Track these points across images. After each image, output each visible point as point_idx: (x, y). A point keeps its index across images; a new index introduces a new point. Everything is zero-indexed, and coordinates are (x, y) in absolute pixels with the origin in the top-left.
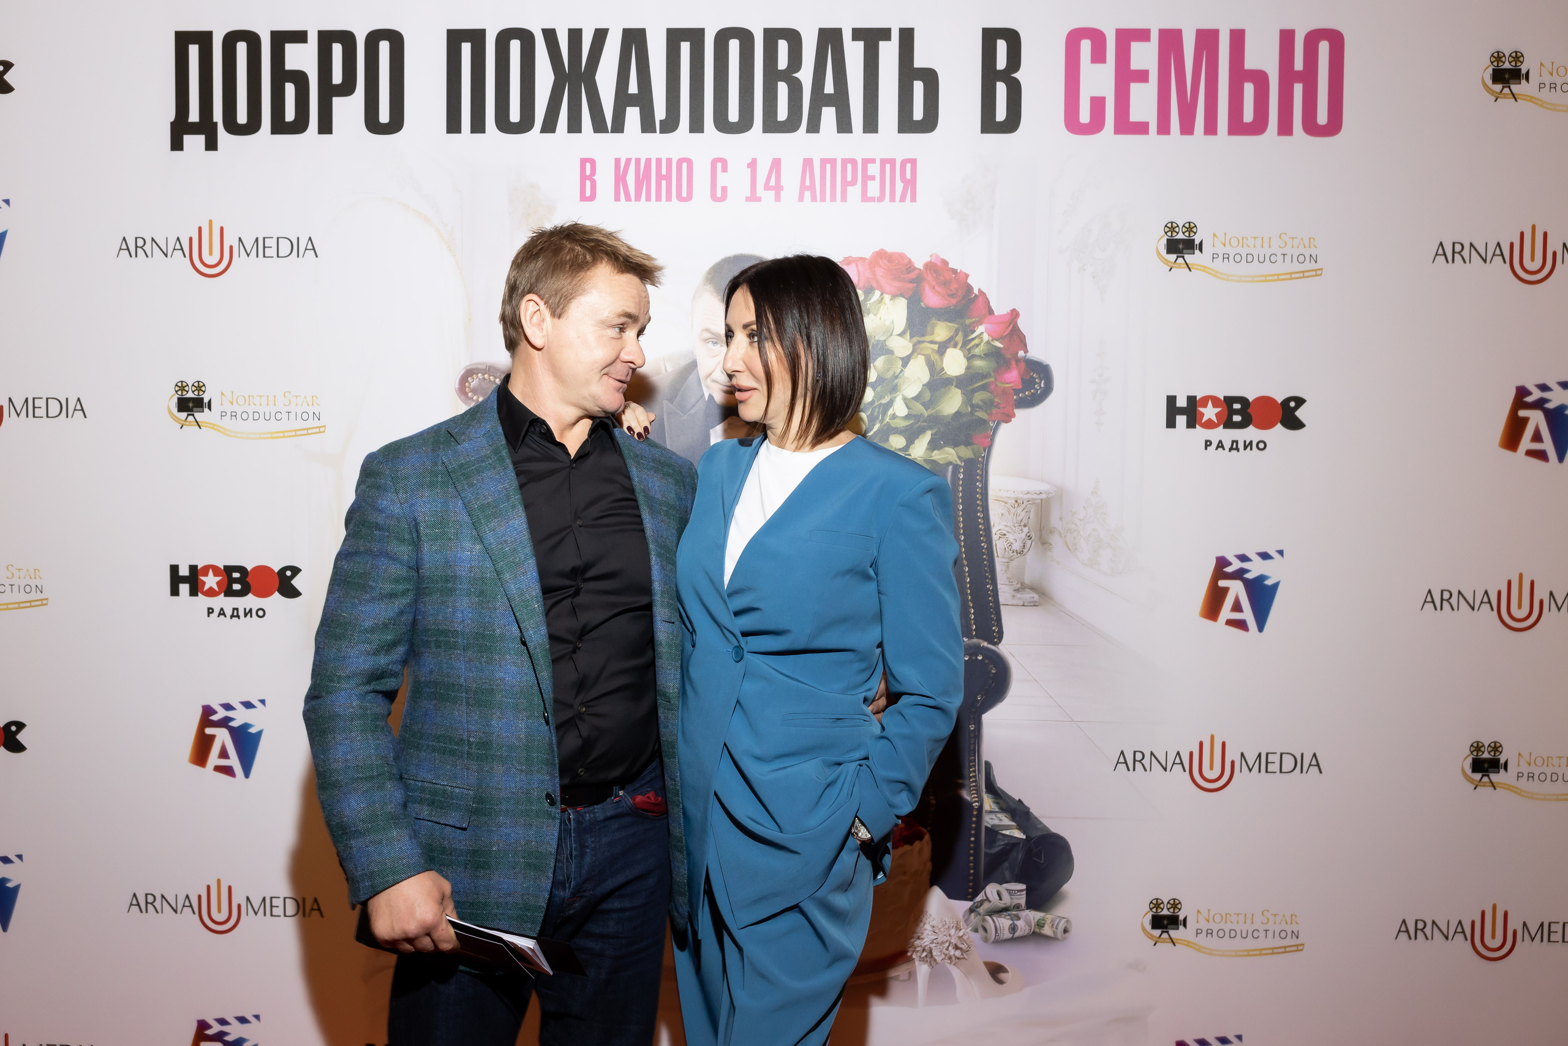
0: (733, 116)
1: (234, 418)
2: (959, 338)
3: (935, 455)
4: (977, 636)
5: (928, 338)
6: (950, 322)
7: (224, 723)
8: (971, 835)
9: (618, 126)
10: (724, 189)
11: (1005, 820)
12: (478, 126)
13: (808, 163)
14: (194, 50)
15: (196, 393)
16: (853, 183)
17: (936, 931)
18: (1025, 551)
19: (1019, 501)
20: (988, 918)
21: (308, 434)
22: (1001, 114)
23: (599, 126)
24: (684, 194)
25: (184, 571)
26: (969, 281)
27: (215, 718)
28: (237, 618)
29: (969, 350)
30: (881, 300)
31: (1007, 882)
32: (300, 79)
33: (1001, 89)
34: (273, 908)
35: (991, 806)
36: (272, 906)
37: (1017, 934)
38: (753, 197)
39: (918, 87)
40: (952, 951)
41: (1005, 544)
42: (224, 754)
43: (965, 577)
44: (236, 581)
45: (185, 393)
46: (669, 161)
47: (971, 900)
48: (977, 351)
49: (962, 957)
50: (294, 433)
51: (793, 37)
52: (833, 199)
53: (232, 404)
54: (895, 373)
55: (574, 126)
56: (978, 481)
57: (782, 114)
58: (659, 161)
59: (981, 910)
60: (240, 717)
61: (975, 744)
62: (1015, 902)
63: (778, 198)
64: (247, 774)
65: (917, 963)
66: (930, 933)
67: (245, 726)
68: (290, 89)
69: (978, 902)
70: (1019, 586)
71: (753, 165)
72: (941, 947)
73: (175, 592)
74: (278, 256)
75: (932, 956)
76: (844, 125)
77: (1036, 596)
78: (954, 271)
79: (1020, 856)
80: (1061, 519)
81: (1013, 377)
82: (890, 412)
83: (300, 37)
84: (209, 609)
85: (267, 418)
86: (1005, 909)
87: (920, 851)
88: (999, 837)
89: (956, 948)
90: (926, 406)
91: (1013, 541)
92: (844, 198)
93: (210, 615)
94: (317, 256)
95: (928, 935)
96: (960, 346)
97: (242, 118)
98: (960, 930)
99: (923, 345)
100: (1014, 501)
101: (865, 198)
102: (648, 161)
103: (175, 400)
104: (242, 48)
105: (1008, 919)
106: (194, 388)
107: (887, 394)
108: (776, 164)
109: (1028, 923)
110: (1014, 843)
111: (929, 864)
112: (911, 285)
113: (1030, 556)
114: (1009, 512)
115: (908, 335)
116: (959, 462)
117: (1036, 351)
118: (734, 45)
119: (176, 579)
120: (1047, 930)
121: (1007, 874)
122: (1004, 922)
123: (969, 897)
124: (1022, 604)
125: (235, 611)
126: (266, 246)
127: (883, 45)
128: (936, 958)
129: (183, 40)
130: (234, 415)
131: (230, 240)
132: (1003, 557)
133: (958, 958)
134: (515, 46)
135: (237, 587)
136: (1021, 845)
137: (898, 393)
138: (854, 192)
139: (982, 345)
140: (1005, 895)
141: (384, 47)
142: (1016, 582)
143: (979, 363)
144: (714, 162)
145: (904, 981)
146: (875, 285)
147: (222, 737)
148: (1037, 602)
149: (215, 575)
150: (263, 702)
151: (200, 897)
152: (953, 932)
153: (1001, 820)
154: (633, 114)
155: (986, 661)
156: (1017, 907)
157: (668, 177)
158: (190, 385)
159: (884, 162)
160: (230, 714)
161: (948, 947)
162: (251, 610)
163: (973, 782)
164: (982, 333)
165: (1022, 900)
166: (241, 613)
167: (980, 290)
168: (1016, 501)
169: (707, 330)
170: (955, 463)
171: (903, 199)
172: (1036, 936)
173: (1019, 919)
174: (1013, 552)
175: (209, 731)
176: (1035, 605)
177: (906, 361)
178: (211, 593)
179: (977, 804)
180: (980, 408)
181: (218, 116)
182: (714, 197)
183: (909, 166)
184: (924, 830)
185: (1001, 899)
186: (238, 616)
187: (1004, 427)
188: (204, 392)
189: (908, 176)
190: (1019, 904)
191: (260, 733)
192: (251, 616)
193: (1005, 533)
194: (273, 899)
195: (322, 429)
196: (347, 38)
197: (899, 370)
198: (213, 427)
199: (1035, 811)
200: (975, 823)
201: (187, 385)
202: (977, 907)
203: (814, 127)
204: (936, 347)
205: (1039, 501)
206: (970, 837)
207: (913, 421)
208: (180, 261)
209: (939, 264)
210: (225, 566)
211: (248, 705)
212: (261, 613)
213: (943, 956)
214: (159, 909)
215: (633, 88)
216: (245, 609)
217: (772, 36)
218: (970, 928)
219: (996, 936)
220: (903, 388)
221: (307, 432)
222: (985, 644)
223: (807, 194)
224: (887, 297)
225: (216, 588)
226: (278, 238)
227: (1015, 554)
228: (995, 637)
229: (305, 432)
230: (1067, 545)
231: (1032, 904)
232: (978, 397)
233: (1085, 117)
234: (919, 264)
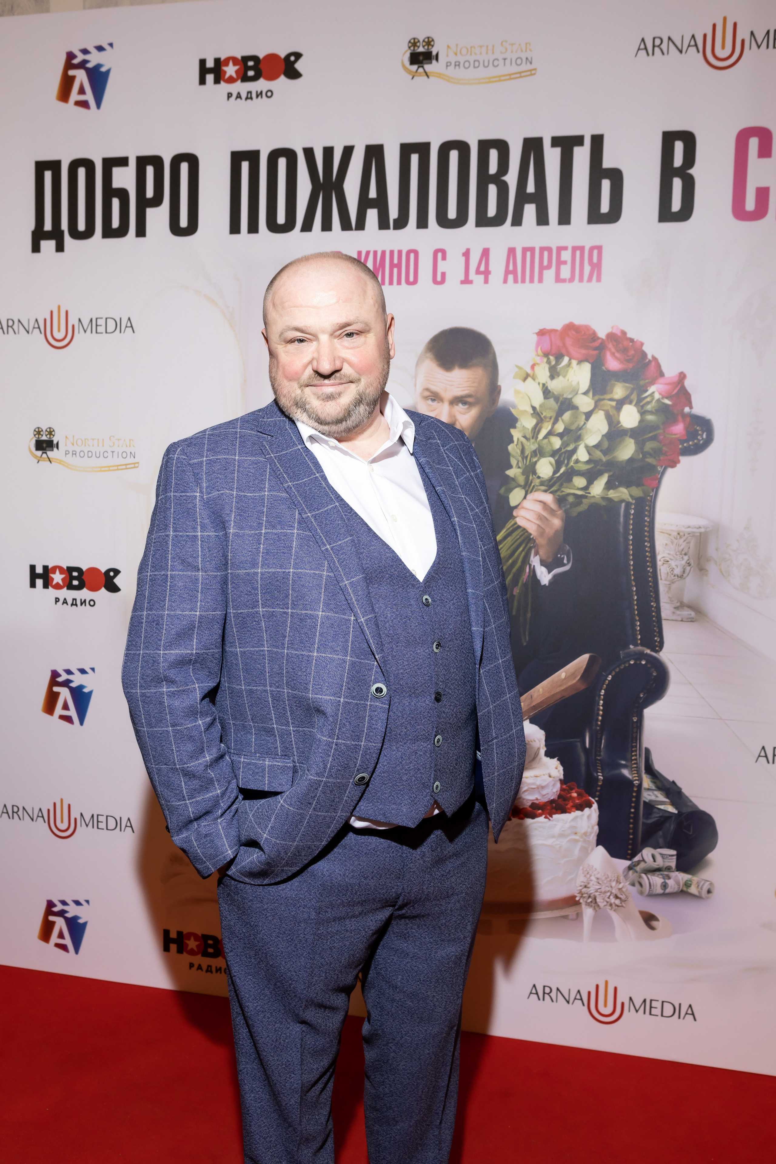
0: (452, 213)
1: (74, 456)
2: (634, 397)
3: (611, 494)
4: (642, 645)
5: (608, 396)
6: (627, 383)
7: (66, 684)
8: (631, 807)
9: (361, 225)
10: (443, 275)
11: (661, 797)
12: (253, 228)
13: (512, 251)
14: (48, 175)
15: (48, 436)
16: (549, 267)
17: (600, 882)
18: (685, 575)
19: (681, 534)
20: (643, 875)
21: (126, 469)
22: (676, 205)
23: (346, 225)
24: (411, 279)
25: (39, 570)
26: (644, 348)
27: (60, 679)
28: (75, 606)
29: (642, 407)
30: (569, 365)
31: (660, 848)
32: (123, 194)
33: (677, 184)
34: (99, 823)
35: (649, 785)
36: (98, 822)
37: (668, 891)
38: (467, 281)
39: (606, 185)
40: (613, 900)
41: (668, 569)
42: (66, 707)
43: (633, 595)
44: (75, 578)
45: (40, 436)
46: (400, 252)
47: (630, 859)
48: (649, 407)
49: (620, 905)
50: (116, 468)
51: (502, 146)
52: (532, 281)
53: (73, 444)
54: (579, 425)
55: (327, 226)
56: (646, 516)
57: (492, 211)
58: (392, 252)
59: (638, 868)
60: (77, 680)
61: (637, 732)
62: (667, 864)
63: (486, 281)
64: (82, 722)
65: (583, 906)
66: (595, 883)
67: (81, 687)
68: (116, 203)
69: (635, 862)
70: (678, 604)
71: (467, 254)
72: (604, 896)
73: (33, 585)
74: (106, 332)
75: (596, 902)
76: (542, 219)
77: (693, 614)
78: (632, 340)
79: (672, 827)
80: (717, 550)
81: (679, 429)
82: (574, 457)
83: (123, 162)
84: (56, 598)
85: (98, 456)
86: (658, 870)
87: (589, 817)
88: (655, 810)
89: (617, 897)
90: (605, 453)
91: (675, 567)
92: (541, 280)
93: (57, 603)
94: (134, 332)
95: (593, 885)
96: (634, 403)
97: (81, 226)
98: (620, 883)
99: (602, 402)
100: (676, 534)
101: (558, 279)
102: (383, 253)
103: (33, 442)
104: (82, 172)
105: (660, 878)
106: (47, 433)
107: (571, 443)
108: (486, 253)
109: (678, 883)
110: (667, 817)
111: (596, 828)
112: (595, 352)
113: (689, 580)
114: (672, 542)
115: (591, 394)
116: (630, 500)
117: (699, 408)
118: (454, 156)
119: (34, 576)
120: (693, 890)
121: (661, 841)
122: (657, 880)
123: (629, 857)
124: (680, 619)
125: (74, 601)
126: (98, 324)
127: (577, 150)
128: (600, 904)
129: (41, 167)
130: (74, 453)
131: (73, 320)
132: (666, 580)
133: (618, 906)
134: (282, 162)
135: (75, 583)
136: (673, 818)
137: (581, 442)
138: (549, 275)
139: (654, 401)
140: (659, 859)
141: (184, 167)
142: (676, 601)
143: (650, 417)
144: (436, 252)
145: (572, 920)
146: (563, 351)
147: (64, 693)
148: (693, 618)
149: (61, 573)
150: (93, 669)
151: (49, 810)
152: (614, 884)
153: (657, 797)
154: (372, 215)
155: (649, 666)
156: (669, 869)
157: (399, 266)
158: (44, 430)
159: (575, 249)
160: (70, 677)
161: (610, 896)
162: (85, 601)
163: (635, 764)
164: (653, 392)
165: (673, 863)
166: (79, 603)
167: (653, 357)
168: (679, 534)
169: (427, 390)
170: (627, 500)
171: (590, 280)
172: (683, 893)
173: (669, 878)
174: (675, 576)
175: (56, 689)
176: (692, 620)
177: (588, 415)
178: (58, 587)
179: (637, 782)
180: (650, 455)
181: (65, 225)
182: (435, 281)
183: (595, 252)
184: (593, 800)
185: (655, 861)
186: (76, 605)
187: (670, 472)
188: (54, 436)
189: (595, 260)
190: (670, 866)
191: (90, 693)
192: (85, 605)
193: (668, 559)
194: (99, 816)
195: (136, 465)
196: (157, 161)
197: (583, 423)
198: (60, 462)
199: (686, 791)
200: (635, 797)
201: (42, 431)
202: (635, 866)
203: (517, 221)
204: (614, 404)
205: (698, 534)
206: (630, 809)
207: (593, 465)
208: (37, 337)
209: (619, 334)
210: (68, 568)
211: (83, 671)
212: (92, 603)
213: (605, 903)
214: (21, 817)
215: (373, 193)
216: (81, 600)
217: (485, 146)
218: (628, 883)
219: (650, 891)
220: (586, 437)
221: (126, 467)
222: (648, 651)
223: (511, 277)
224: (574, 362)
225: (61, 583)
226: (106, 319)
227: (676, 577)
228: (657, 646)
229: (124, 467)
230: (721, 572)
231: (682, 867)
232: (649, 446)
233: (750, 205)
234: (602, 334)
